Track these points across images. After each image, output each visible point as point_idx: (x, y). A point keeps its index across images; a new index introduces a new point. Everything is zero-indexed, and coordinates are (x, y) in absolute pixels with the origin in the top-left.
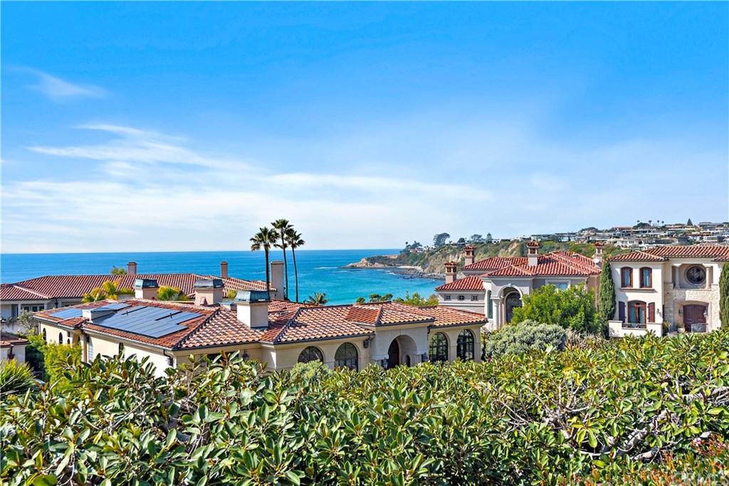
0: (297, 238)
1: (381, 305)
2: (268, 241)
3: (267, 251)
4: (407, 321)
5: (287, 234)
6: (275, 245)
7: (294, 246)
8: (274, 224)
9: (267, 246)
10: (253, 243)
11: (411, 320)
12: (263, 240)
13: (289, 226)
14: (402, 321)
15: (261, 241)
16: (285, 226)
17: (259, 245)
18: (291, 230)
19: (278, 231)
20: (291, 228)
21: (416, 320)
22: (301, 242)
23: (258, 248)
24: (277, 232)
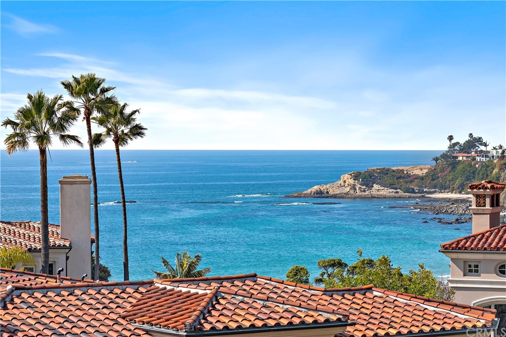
0: (128, 120)
1: (214, 285)
2: (46, 127)
3: (43, 152)
4: (272, 323)
5: (99, 110)
6: (63, 137)
7: (119, 140)
8: (67, 86)
9: (43, 139)
10: (10, 130)
11: (284, 322)
12: (34, 124)
13: (104, 91)
14: (259, 323)
15: (28, 127)
16: (94, 92)
17: (23, 136)
18: (110, 100)
19: (78, 103)
20: (108, 95)
21: (296, 321)
22: (138, 131)
23: (24, 143)
24: (76, 106)
